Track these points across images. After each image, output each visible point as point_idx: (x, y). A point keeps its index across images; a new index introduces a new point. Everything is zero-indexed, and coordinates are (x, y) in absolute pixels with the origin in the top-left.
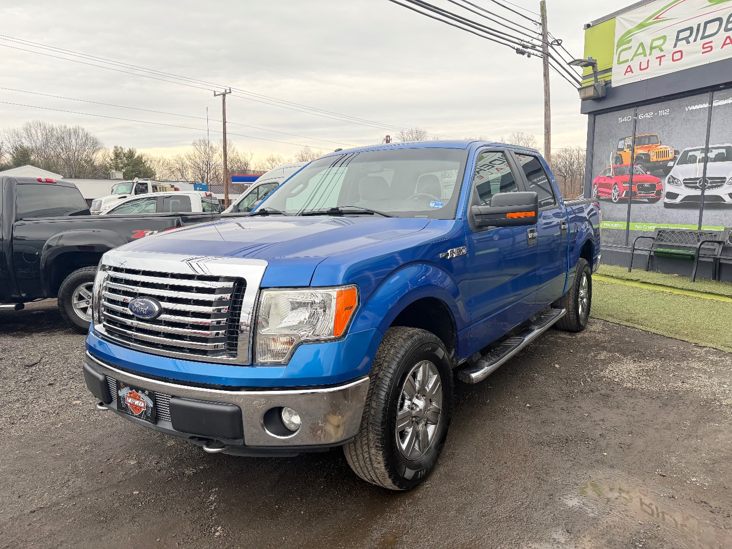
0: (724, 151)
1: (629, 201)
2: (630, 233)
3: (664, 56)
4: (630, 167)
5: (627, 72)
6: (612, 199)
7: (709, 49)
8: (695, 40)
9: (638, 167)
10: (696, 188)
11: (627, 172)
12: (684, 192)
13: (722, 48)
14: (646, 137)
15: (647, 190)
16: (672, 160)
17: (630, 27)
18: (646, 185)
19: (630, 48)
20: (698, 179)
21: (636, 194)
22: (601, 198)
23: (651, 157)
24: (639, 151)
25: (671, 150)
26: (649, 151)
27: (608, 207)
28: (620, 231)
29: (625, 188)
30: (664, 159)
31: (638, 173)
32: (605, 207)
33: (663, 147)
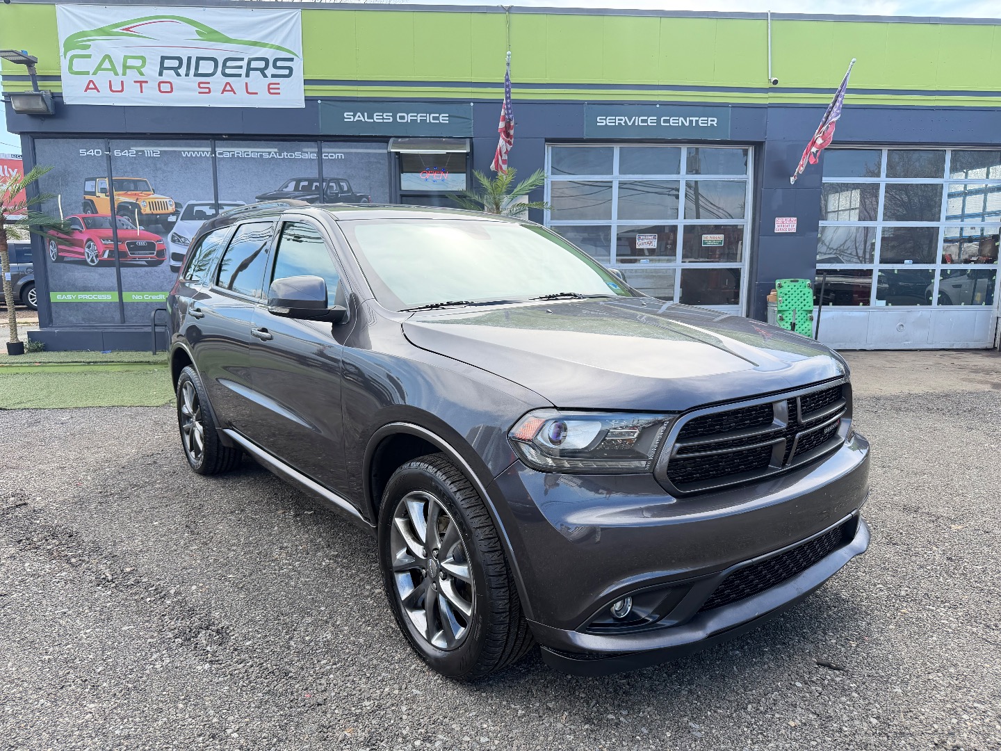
1: (117, 264)
2: (125, 307)
3: (146, 82)
4: (111, 218)
5: (87, 88)
6: (86, 261)
7: (207, 90)
8: (187, 75)
9: (124, 219)
11: (109, 226)
13: (222, 93)
14: (130, 181)
15: (142, 248)
16: (173, 214)
17: (84, 27)
18: (141, 243)
19: (89, 56)
21: (126, 254)
22: (66, 259)
23: (142, 208)
24: (121, 198)
25: (170, 201)
26: (137, 199)
27: (79, 274)
28: (108, 305)
29: (106, 247)
30: (161, 212)
31: (125, 227)
32: (76, 272)
33: (157, 197)
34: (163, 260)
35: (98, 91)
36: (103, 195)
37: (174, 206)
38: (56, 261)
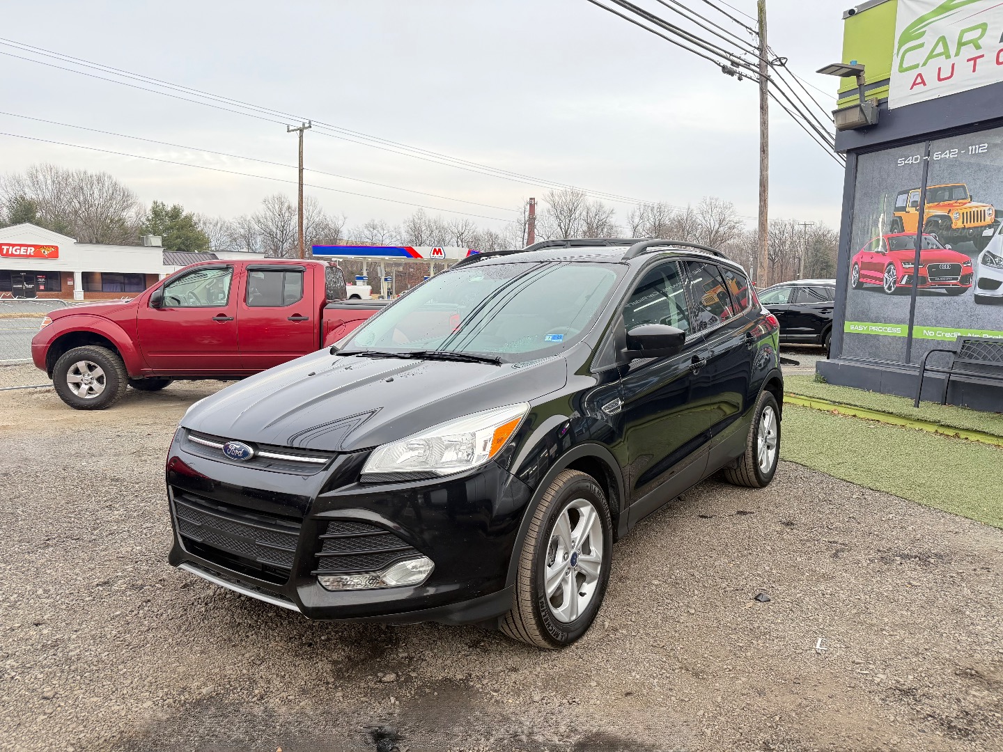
1: (913, 292)
2: (913, 343)
3: (982, 56)
4: (915, 237)
5: (914, 84)
6: (883, 288)
9: (931, 237)
11: (912, 246)
14: (944, 189)
15: (946, 272)
16: (990, 226)
18: (946, 266)
19: (922, 45)
21: (924, 280)
22: (865, 286)
23: (954, 221)
24: (932, 211)
25: (989, 209)
26: (950, 211)
27: (875, 300)
28: (895, 338)
29: (906, 271)
30: (976, 224)
31: (930, 247)
32: (872, 300)
33: (974, 206)
34: (964, 290)
35: (925, 84)
36: (912, 210)
37: (993, 216)
38: (855, 288)
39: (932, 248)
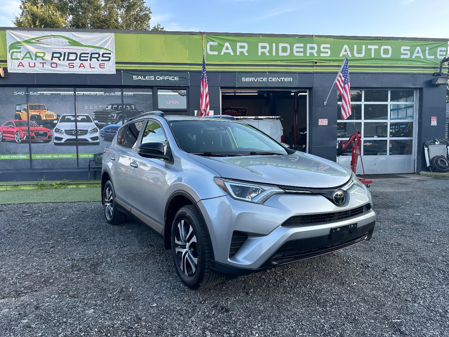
0: (85, 117)
1: (29, 142)
2: (33, 161)
3: (46, 63)
4: (27, 122)
5: (19, 66)
6: (15, 141)
7: (72, 66)
8: (64, 60)
9: (33, 122)
10: (73, 135)
11: (27, 125)
12: (66, 137)
13: (79, 68)
14: (37, 105)
15: (41, 135)
16: (56, 120)
17: (19, 40)
18: (41, 132)
20: (73, 130)
21: (34, 138)
22: (6, 140)
23: (42, 117)
24: (32, 113)
25: (55, 114)
26: (40, 113)
27: (12, 145)
28: (24, 160)
29: (25, 134)
30: (49, 119)
31: (34, 126)
32: (10, 146)
33: (49, 112)
34: (50, 141)
35: (24, 67)
36: (24, 112)
37: (56, 116)
38: (2, 141)
39: (35, 126)
